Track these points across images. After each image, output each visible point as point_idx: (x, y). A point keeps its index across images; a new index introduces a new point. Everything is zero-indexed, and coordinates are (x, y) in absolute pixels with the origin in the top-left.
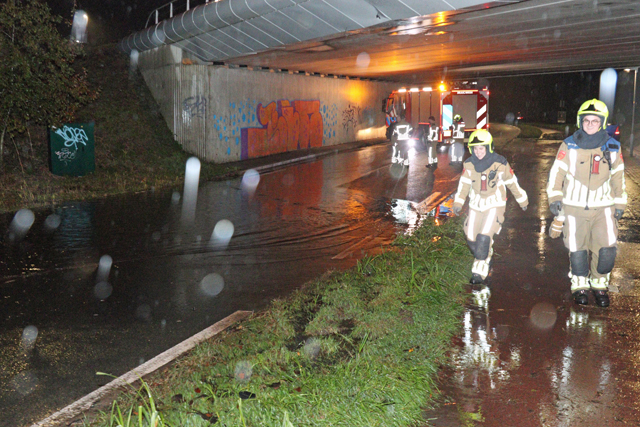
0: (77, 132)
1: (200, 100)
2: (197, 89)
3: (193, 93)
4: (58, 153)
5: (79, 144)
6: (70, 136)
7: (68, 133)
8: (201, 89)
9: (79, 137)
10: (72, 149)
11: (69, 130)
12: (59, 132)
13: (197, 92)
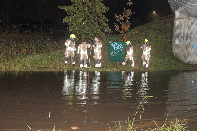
0: (119, 45)
1: (185, 35)
2: (184, 30)
3: (182, 31)
4: (111, 53)
5: (119, 50)
6: (116, 46)
7: (115, 45)
8: (186, 30)
9: (120, 47)
10: (116, 51)
11: (116, 44)
12: (112, 45)
13: (184, 31)
